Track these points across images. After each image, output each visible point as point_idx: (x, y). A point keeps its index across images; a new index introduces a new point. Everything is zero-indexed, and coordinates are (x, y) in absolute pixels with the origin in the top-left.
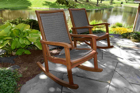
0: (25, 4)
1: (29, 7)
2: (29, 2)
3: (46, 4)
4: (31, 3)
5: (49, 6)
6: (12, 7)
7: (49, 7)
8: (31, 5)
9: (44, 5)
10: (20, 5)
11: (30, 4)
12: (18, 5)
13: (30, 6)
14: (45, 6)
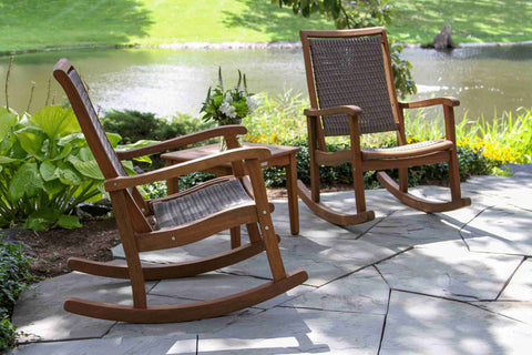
0: (108, 20)
1: (133, 40)
2: (139, 9)
3: (248, 18)
4: (145, 12)
5: (270, 30)
6: (27, 46)
7: (268, 37)
8: (144, 29)
9: (237, 21)
10: (81, 33)
11: (140, 23)
12: (69, 34)
13: (142, 34)
14: (240, 29)
